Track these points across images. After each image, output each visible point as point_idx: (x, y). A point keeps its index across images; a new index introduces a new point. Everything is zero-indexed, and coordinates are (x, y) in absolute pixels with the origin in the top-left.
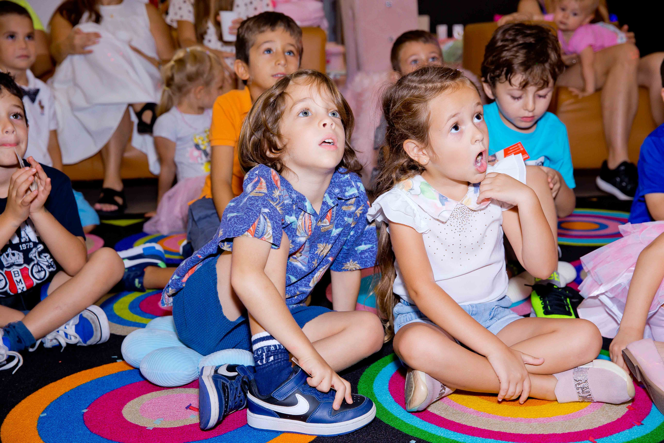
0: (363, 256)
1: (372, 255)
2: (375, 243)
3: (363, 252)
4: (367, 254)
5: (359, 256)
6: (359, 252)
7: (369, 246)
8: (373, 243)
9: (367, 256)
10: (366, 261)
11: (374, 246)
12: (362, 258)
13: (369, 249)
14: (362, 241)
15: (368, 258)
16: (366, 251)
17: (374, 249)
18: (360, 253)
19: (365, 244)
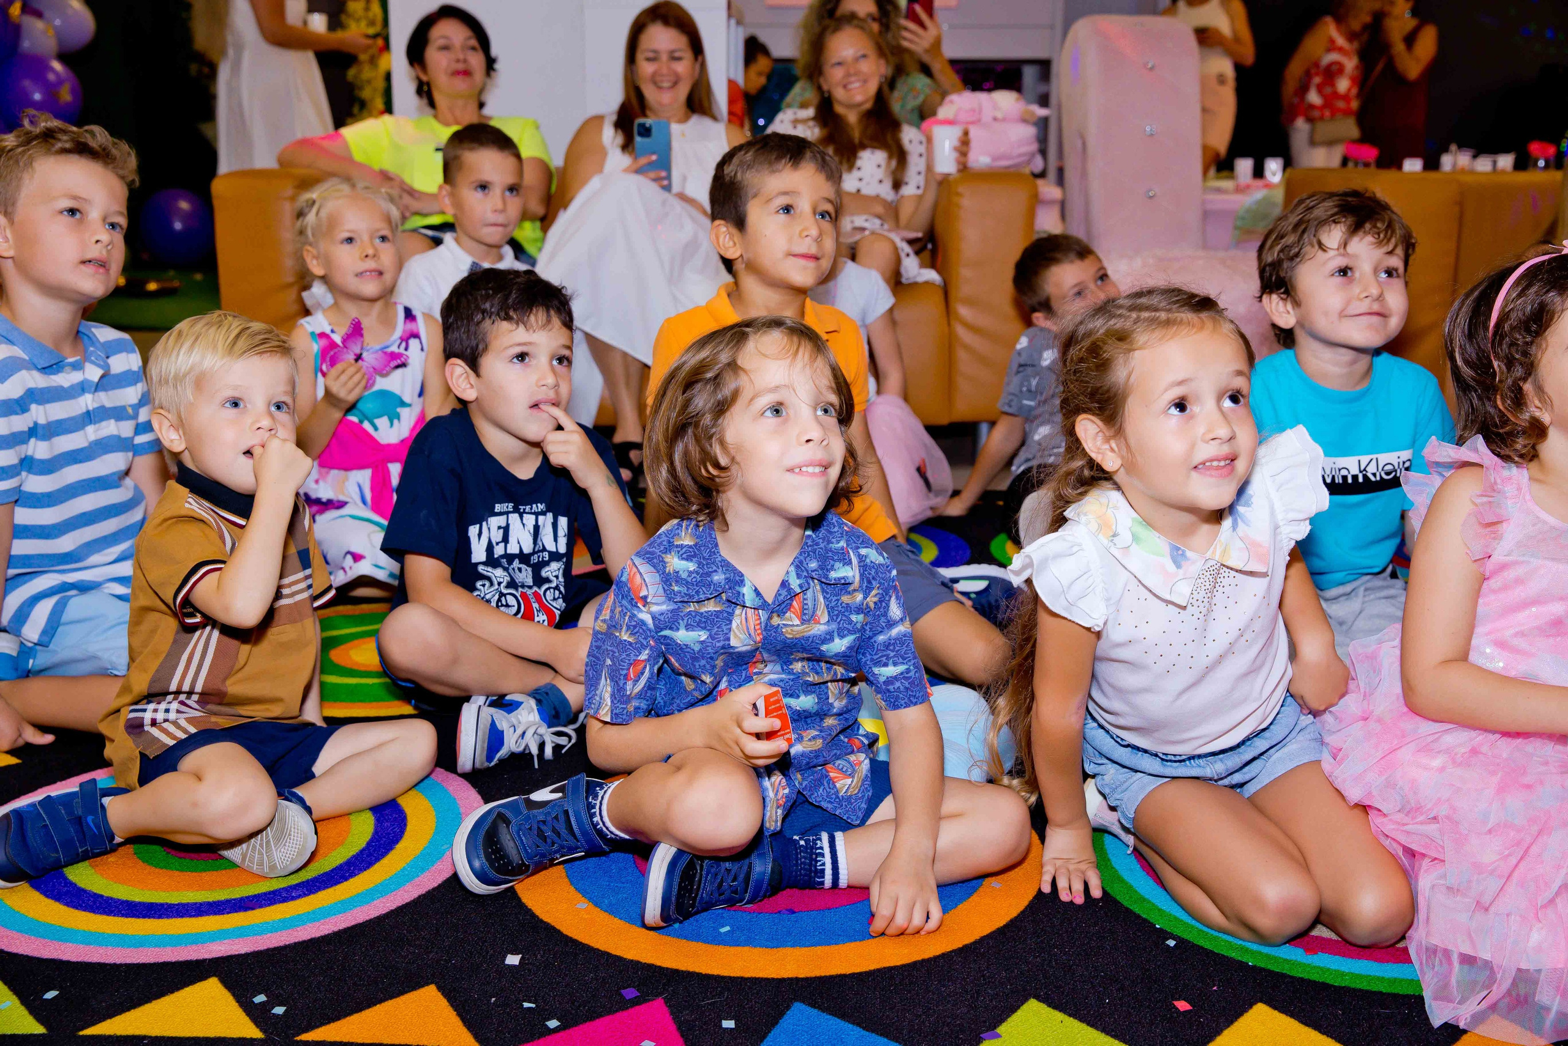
0: (891, 688)
1: (907, 685)
2: (913, 662)
3: (890, 681)
4: (898, 684)
5: (884, 687)
6: (882, 679)
7: (901, 668)
8: (910, 661)
9: (899, 688)
10: (898, 697)
11: (912, 668)
12: (888, 691)
13: (902, 673)
14: (888, 658)
15: (900, 692)
16: (895, 678)
17: (912, 674)
18: (884, 682)
19: (895, 664)
